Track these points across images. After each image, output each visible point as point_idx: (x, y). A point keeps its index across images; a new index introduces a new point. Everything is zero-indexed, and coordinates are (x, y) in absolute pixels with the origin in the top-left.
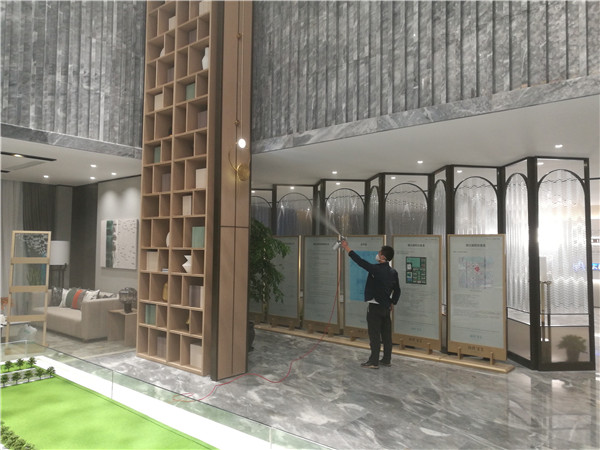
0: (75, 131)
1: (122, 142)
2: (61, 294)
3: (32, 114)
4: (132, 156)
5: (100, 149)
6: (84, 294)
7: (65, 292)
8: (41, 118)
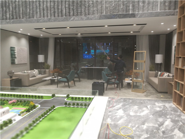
0: (147, 10)
1: (170, 9)
2: (158, 73)
3: (131, 8)
4: (174, 15)
5: (157, 15)
6: (164, 74)
7: (159, 73)
8: (134, 8)
